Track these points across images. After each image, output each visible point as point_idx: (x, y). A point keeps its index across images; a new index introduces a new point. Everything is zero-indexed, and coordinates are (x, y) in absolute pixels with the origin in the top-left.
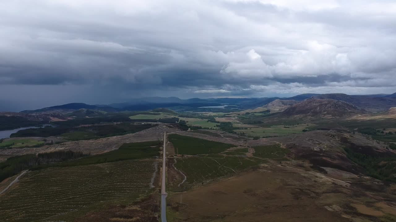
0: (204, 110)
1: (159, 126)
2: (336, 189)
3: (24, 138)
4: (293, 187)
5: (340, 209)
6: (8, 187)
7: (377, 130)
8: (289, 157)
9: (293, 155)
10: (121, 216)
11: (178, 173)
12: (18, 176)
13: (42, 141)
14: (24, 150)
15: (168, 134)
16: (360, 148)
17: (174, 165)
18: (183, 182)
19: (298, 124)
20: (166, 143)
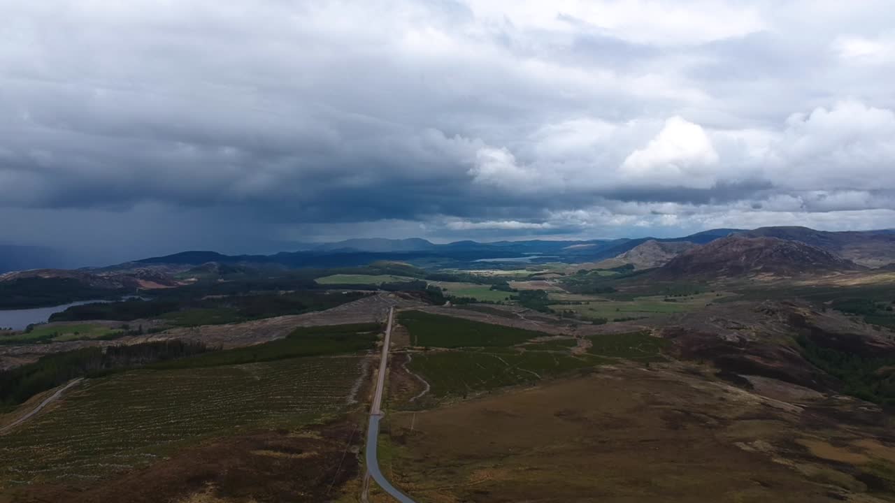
0: (484, 266)
1: (379, 295)
2: (766, 414)
3: (80, 322)
4: (668, 406)
5: (771, 447)
6: (39, 408)
7: (876, 303)
8: (668, 354)
9: (678, 350)
10: (275, 448)
11: (414, 379)
12: (60, 389)
13: (120, 328)
14: (79, 343)
15: (399, 310)
16: (834, 339)
17: (406, 365)
18: (420, 395)
19: (697, 293)
20: (392, 326)
